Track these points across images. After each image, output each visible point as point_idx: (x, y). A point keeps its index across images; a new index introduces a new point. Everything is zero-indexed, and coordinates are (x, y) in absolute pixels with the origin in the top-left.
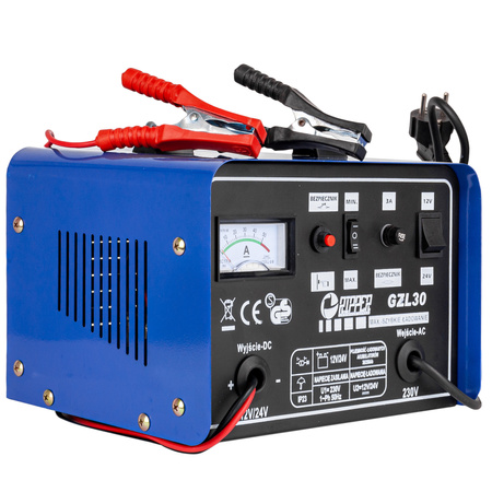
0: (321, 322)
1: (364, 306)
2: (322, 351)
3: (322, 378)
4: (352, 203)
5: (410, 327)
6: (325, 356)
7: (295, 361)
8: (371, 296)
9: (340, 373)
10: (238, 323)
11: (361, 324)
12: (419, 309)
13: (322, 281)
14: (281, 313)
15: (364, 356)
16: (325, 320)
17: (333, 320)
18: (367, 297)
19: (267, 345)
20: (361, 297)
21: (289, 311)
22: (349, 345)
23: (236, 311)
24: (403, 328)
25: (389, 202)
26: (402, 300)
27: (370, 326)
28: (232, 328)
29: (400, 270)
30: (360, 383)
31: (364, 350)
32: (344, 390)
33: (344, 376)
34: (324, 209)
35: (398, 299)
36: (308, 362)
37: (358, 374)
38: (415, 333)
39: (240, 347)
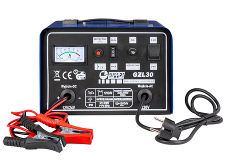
0: (100, 80)
1: (120, 76)
2: (101, 90)
3: (100, 99)
4: (114, 40)
5: (145, 84)
6: (102, 91)
7: (87, 92)
8: (124, 73)
9: (109, 98)
10: (61, 78)
11: (119, 82)
12: (149, 78)
13: (100, 67)
14: (81, 76)
15: (121, 93)
16: (101, 80)
17: (105, 80)
18: (122, 73)
19: (74, 86)
20: (119, 73)
21: (85, 76)
22: (114, 89)
23: (61, 74)
24: (141, 84)
25: (133, 40)
26: (141, 74)
27: (124, 83)
28: (59, 80)
29: (139, 64)
30: (119, 102)
31: (121, 91)
32: (111, 104)
33: (111, 99)
34: (100, 43)
35: (138, 74)
36: (93, 93)
37: (118, 99)
38: (147, 86)
39: (62, 86)
